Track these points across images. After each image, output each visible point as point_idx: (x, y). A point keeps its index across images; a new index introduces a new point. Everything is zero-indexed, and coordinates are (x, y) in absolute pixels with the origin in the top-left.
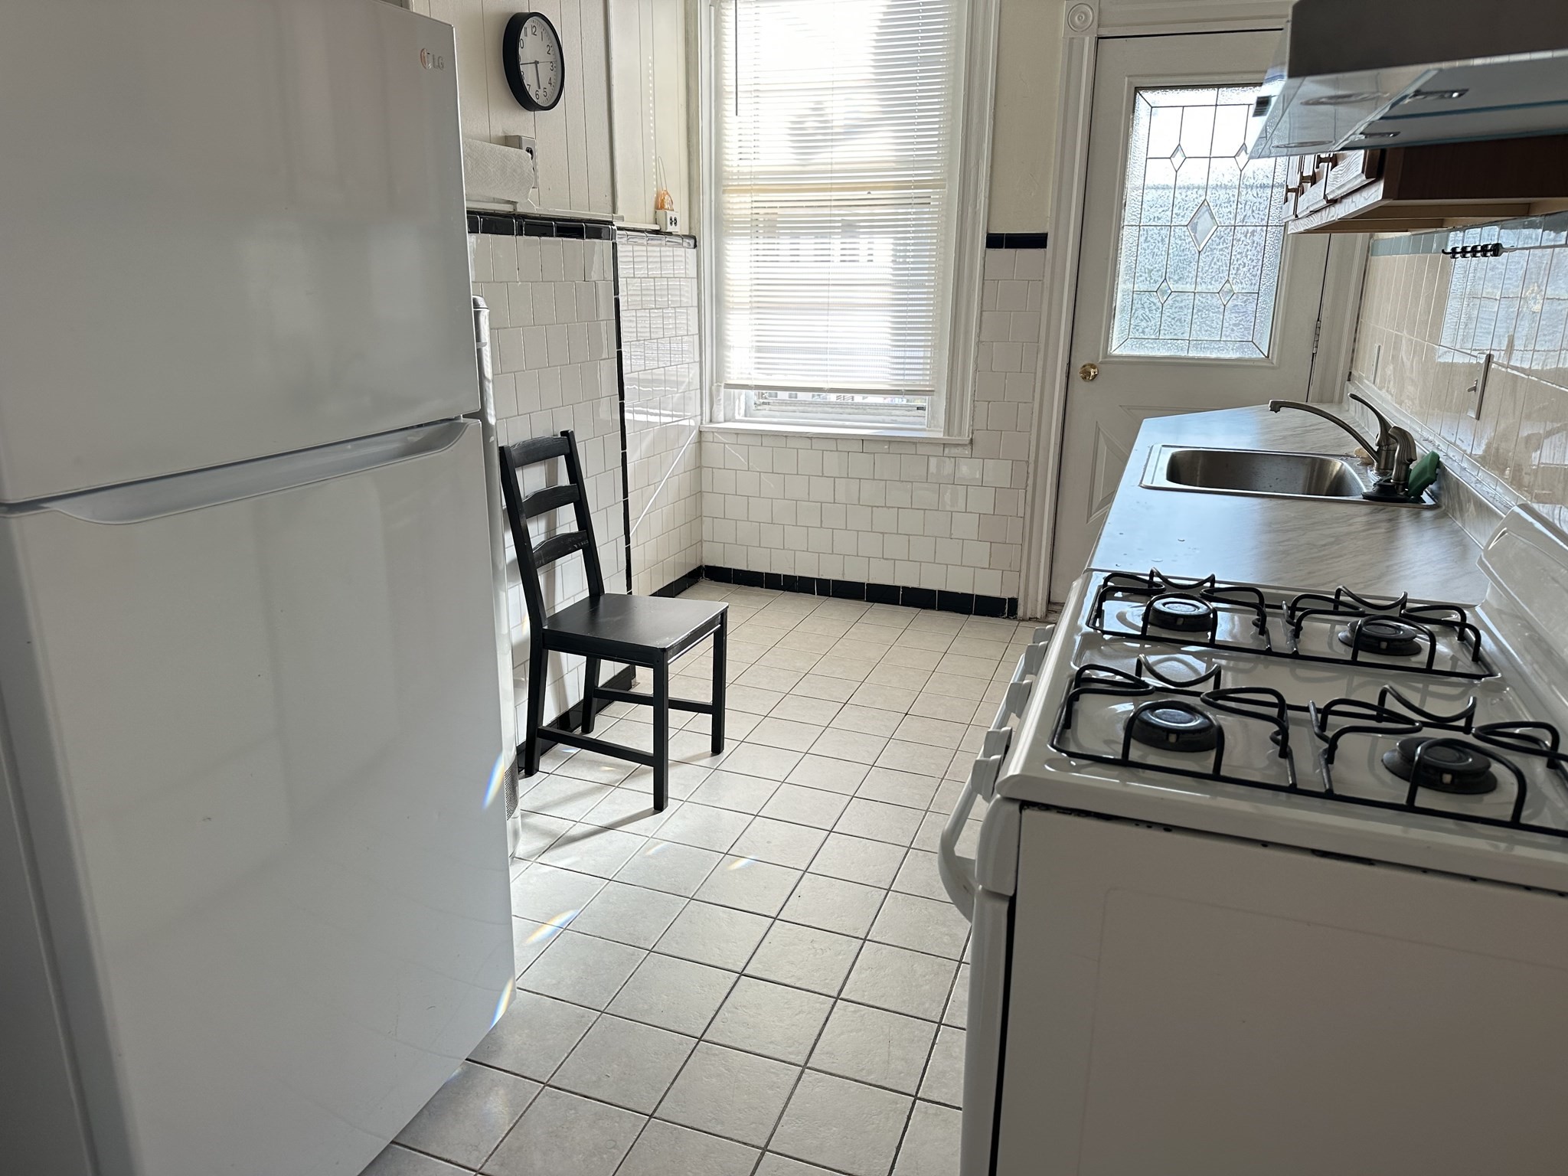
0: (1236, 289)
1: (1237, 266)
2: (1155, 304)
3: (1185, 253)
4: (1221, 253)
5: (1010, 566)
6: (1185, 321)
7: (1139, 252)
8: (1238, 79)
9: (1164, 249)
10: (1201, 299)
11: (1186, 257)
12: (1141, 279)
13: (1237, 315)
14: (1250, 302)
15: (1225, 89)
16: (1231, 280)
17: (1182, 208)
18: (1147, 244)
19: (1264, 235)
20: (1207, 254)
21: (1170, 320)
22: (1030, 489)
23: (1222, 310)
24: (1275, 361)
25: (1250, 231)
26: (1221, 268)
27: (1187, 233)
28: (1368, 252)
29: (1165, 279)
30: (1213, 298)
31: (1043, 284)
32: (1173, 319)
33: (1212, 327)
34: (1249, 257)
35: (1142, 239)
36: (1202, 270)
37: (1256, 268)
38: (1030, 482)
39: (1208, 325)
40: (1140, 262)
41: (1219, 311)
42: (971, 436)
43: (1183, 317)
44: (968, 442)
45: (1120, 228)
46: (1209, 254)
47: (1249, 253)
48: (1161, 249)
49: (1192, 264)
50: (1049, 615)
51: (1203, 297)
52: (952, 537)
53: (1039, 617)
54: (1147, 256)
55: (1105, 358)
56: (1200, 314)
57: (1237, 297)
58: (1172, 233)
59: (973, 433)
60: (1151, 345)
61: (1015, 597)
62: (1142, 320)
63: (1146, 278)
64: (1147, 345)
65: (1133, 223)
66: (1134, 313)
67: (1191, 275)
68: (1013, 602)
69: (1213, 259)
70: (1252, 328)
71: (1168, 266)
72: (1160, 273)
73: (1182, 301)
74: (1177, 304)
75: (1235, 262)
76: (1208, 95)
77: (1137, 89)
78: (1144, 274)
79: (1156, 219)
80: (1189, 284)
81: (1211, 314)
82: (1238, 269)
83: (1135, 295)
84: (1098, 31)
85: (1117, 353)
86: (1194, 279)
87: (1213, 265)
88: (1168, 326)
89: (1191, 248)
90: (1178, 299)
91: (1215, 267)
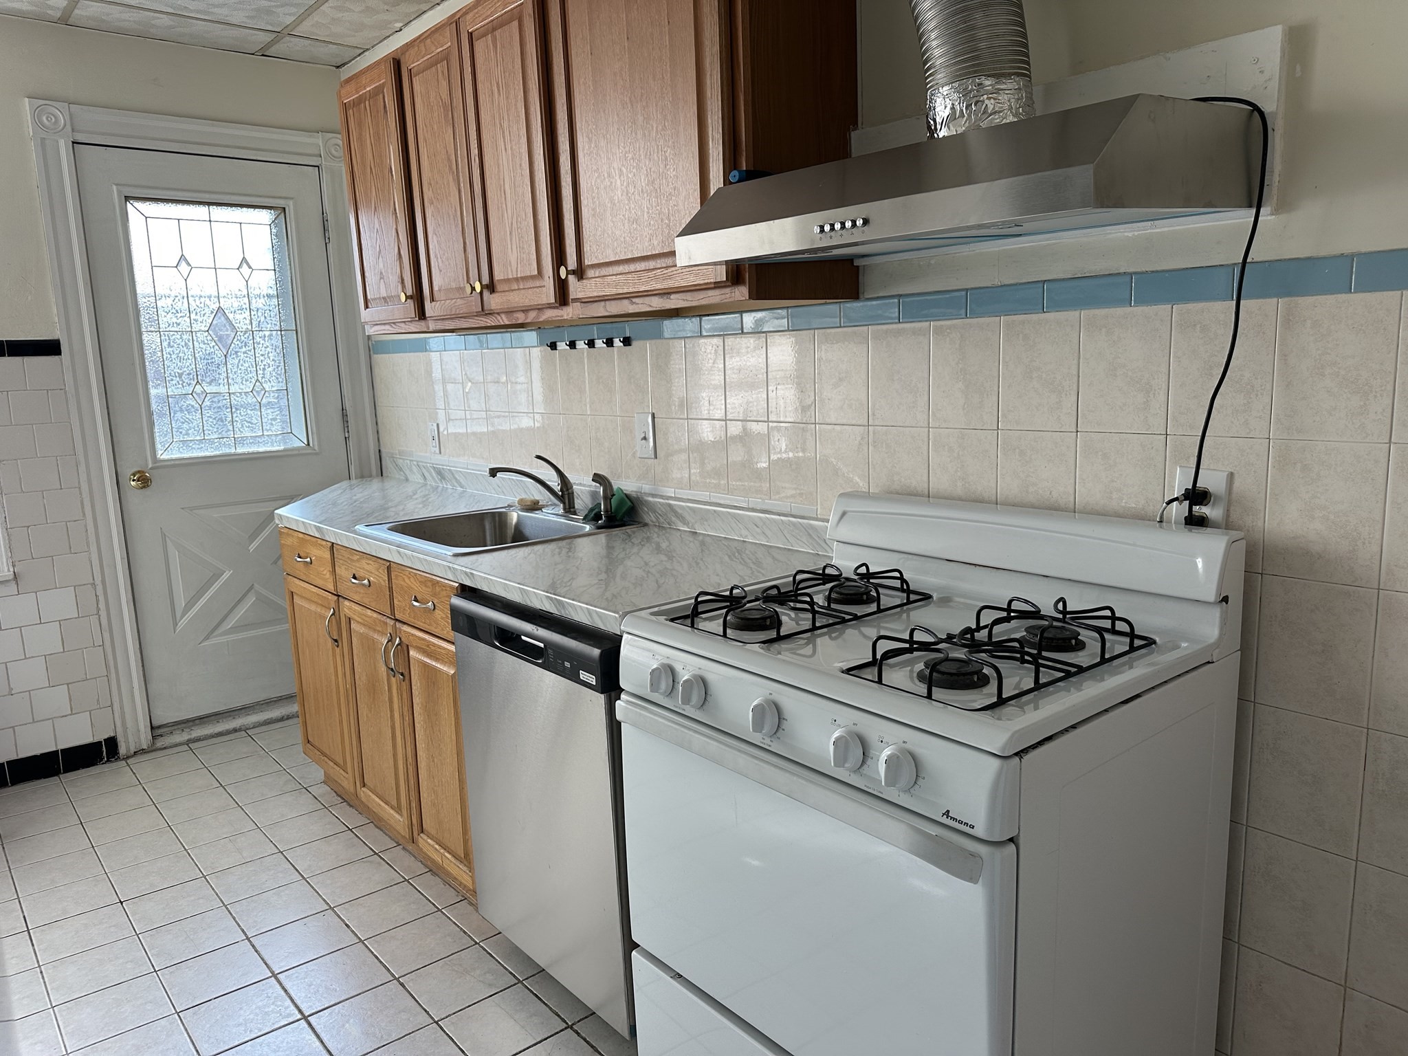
0: (266, 387)
1: (262, 366)
2: (193, 406)
3: (212, 356)
4: (245, 355)
5: (98, 703)
6: (226, 420)
7: (165, 357)
8: (226, 199)
9: (189, 353)
10: (236, 398)
11: (214, 360)
12: (174, 382)
13: (272, 410)
14: (281, 399)
15: (215, 207)
16: (260, 379)
17: (199, 314)
18: (171, 349)
19: (280, 339)
20: (232, 356)
21: (211, 420)
22: (103, 613)
23: (258, 407)
24: (316, 448)
25: (267, 335)
26: (249, 369)
27: (209, 338)
28: (370, 351)
29: (198, 382)
30: (247, 396)
31: (65, 393)
32: (215, 419)
33: (252, 424)
34: (271, 358)
35: (165, 344)
36: (232, 371)
37: (280, 368)
38: (102, 605)
39: (249, 422)
40: (168, 367)
41: (255, 408)
42: (12, 570)
43: (223, 416)
44: (12, 577)
45: (140, 334)
46: (234, 356)
47: (270, 355)
48: (187, 354)
49: (220, 367)
50: (156, 741)
51: (237, 397)
52: (13, 692)
53: (145, 747)
54: (174, 361)
55: (155, 463)
56: (238, 412)
57: (270, 394)
58: (195, 338)
59: (14, 566)
60: (198, 446)
61: (112, 735)
62: (184, 423)
63: (178, 382)
64: (194, 446)
65: (152, 329)
66: (173, 416)
67: (221, 377)
68: (112, 743)
69: (239, 361)
70: (289, 420)
71: (198, 370)
72: (191, 376)
73: (219, 402)
74: (215, 405)
75: (260, 363)
76: (202, 211)
77: (127, 198)
78: (174, 378)
79: (175, 325)
80: (221, 385)
81: (249, 412)
82: (264, 369)
83: (170, 399)
84: (72, 135)
85: (165, 457)
86: (226, 380)
87: (240, 367)
88: (211, 426)
89: (216, 352)
90: (215, 399)
91: (243, 368)
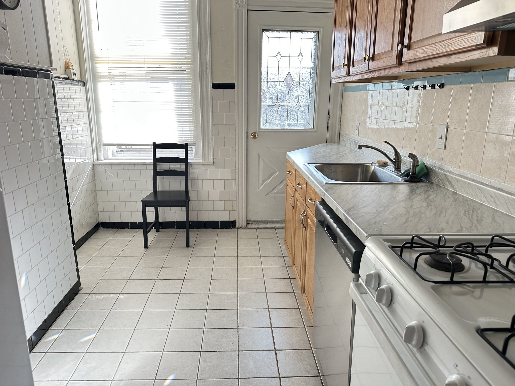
0: (301, 104)
1: (301, 96)
2: (275, 110)
3: (284, 91)
4: (296, 91)
5: (232, 209)
6: (285, 116)
7: (268, 91)
8: (297, 29)
9: (276, 90)
10: (290, 108)
11: (284, 93)
12: (269, 101)
13: (302, 114)
14: (306, 109)
15: (293, 32)
16: (299, 101)
17: (281, 75)
18: (271, 88)
19: (309, 85)
20: (291, 92)
21: (280, 116)
22: (237, 179)
23: (297, 112)
24: (316, 130)
25: (304, 84)
26: (296, 97)
27: (284, 84)
28: (343, 91)
29: (278, 101)
30: (294, 107)
31: (235, 103)
32: (281, 115)
33: (294, 118)
34: (305, 93)
35: (269, 86)
36: (290, 97)
37: (307, 97)
38: (237, 177)
39: (293, 118)
40: (269, 95)
41: (296, 113)
42: (213, 161)
43: (284, 115)
44: (212, 163)
45: (261, 82)
46: (292, 92)
47: (305, 92)
48: (275, 90)
49: (286, 96)
50: (248, 225)
51: (290, 107)
52: (209, 200)
53: (244, 226)
54: (271, 93)
55: (259, 130)
56: (290, 113)
57: (302, 107)
58: (279, 84)
59: (214, 160)
60: (274, 125)
61: (235, 220)
62: (271, 116)
63: (271, 101)
64: (273, 125)
65: (265, 80)
66: (268, 114)
67: (286, 100)
68: (234, 222)
69: (293, 94)
70: (307, 118)
71: (278, 96)
72: (276, 99)
73: (284, 109)
74: (282, 110)
75: (300, 95)
76: (287, 34)
77: (263, 30)
78: (270, 99)
79: (273, 79)
80: (285, 103)
81: (294, 114)
82: (302, 97)
83: (267, 107)
84: (247, 7)
85: (263, 128)
86: (287, 101)
87: (293, 96)
88: (280, 118)
89: (285, 90)
90: (283, 108)
91: (294, 96)
